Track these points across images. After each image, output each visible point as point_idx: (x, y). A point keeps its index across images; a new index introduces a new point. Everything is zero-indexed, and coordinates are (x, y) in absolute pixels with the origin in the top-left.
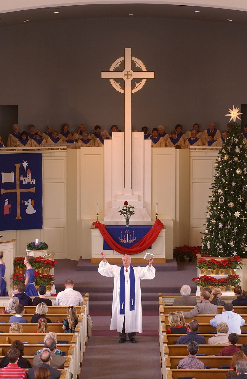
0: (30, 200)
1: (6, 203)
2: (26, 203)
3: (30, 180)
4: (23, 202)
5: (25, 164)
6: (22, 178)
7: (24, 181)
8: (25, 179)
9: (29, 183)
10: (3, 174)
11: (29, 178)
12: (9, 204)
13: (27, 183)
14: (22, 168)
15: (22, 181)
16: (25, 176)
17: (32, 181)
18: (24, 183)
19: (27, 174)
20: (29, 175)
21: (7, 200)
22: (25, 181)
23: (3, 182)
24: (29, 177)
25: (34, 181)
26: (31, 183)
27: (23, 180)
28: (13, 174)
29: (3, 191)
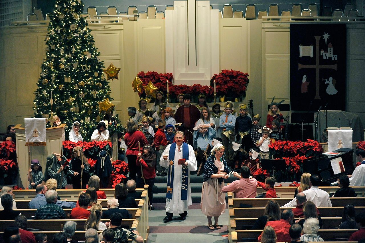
0: (331, 79)
1: (304, 80)
2: (327, 82)
3: (332, 55)
4: (323, 80)
5: (326, 36)
6: (322, 52)
7: (324, 56)
8: (325, 54)
9: (330, 58)
10: (301, 47)
11: (330, 53)
12: (307, 81)
13: (328, 59)
14: (322, 40)
15: (323, 56)
16: (326, 51)
17: (333, 56)
18: (325, 58)
19: (329, 49)
21: (305, 76)
23: (301, 55)
24: (330, 51)
25: (336, 56)
26: (333, 59)
27: (324, 54)
28: (312, 47)
29: (300, 66)
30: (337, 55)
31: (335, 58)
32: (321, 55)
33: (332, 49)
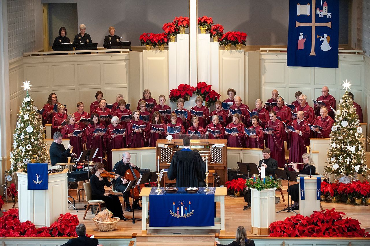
0: (325, 36)
1: (301, 37)
2: (322, 39)
3: (326, 14)
6: (318, 10)
7: (319, 15)
9: (325, 16)
10: (299, 6)
11: (325, 12)
12: (304, 38)
13: (323, 17)
16: (321, 9)
17: (328, 15)
19: (324, 7)
20: (325, 8)
21: (301, 34)
22: (321, 14)
23: (298, 14)
24: (325, 10)
26: (327, 17)
27: (319, 13)
28: (308, 6)
29: (298, 24)
30: (331, 14)
31: (329, 16)
32: (317, 13)
33: (327, 7)
